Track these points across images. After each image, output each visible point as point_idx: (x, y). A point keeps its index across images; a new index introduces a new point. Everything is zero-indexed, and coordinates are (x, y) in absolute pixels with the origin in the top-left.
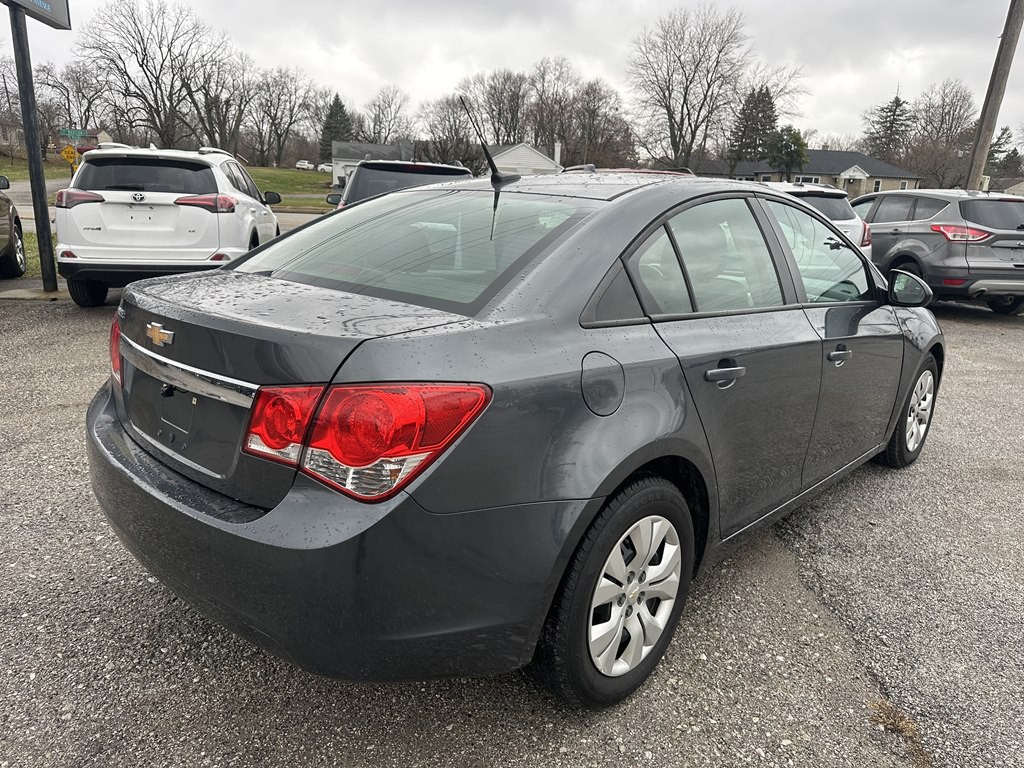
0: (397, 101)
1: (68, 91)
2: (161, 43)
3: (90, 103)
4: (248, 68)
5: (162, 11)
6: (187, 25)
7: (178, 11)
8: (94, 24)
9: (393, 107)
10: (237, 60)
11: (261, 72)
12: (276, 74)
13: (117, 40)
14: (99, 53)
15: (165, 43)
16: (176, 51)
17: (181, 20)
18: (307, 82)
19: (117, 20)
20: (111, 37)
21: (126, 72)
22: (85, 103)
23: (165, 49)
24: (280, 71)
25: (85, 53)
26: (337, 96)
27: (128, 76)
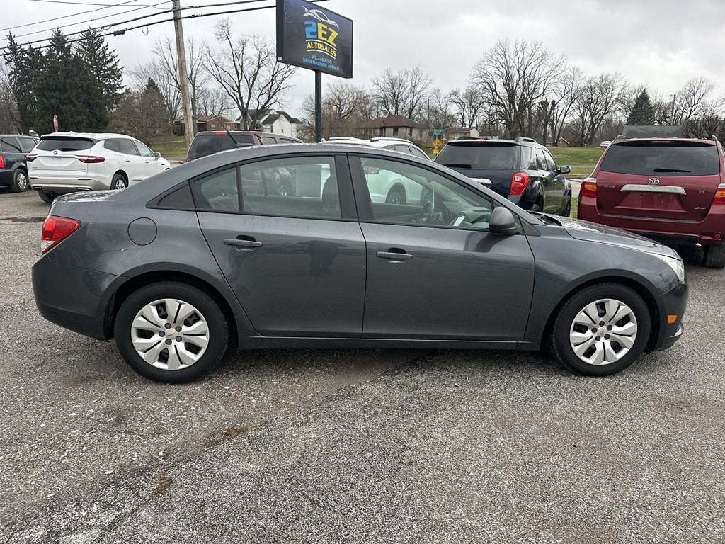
0: (703, 90)
1: (464, 105)
2: (519, 68)
3: (476, 111)
4: (577, 77)
5: (524, 47)
6: (538, 53)
7: (533, 46)
8: (481, 62)
9: (698, 95)
10: (570, 73)
11: (587, 79)
12: (598, 79)
13: (493, 70)
14: (481, 80)
15: (522, 68)
16: (527, 73)
17: (534, 51)
18: (622, 83)
19: (495, 58)
20: (490, 69)
21: (495, 90)
22: (473, 110)
23: (521, 72)
24: (602, 77)
25: (473, 81)
26: (645, 90)
27: (496, 92)
